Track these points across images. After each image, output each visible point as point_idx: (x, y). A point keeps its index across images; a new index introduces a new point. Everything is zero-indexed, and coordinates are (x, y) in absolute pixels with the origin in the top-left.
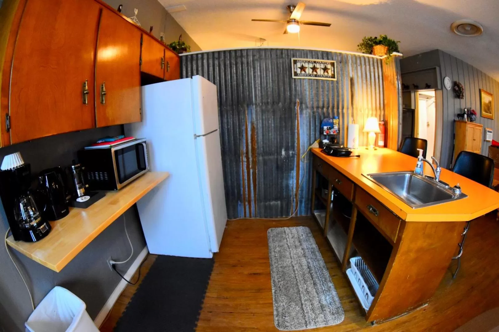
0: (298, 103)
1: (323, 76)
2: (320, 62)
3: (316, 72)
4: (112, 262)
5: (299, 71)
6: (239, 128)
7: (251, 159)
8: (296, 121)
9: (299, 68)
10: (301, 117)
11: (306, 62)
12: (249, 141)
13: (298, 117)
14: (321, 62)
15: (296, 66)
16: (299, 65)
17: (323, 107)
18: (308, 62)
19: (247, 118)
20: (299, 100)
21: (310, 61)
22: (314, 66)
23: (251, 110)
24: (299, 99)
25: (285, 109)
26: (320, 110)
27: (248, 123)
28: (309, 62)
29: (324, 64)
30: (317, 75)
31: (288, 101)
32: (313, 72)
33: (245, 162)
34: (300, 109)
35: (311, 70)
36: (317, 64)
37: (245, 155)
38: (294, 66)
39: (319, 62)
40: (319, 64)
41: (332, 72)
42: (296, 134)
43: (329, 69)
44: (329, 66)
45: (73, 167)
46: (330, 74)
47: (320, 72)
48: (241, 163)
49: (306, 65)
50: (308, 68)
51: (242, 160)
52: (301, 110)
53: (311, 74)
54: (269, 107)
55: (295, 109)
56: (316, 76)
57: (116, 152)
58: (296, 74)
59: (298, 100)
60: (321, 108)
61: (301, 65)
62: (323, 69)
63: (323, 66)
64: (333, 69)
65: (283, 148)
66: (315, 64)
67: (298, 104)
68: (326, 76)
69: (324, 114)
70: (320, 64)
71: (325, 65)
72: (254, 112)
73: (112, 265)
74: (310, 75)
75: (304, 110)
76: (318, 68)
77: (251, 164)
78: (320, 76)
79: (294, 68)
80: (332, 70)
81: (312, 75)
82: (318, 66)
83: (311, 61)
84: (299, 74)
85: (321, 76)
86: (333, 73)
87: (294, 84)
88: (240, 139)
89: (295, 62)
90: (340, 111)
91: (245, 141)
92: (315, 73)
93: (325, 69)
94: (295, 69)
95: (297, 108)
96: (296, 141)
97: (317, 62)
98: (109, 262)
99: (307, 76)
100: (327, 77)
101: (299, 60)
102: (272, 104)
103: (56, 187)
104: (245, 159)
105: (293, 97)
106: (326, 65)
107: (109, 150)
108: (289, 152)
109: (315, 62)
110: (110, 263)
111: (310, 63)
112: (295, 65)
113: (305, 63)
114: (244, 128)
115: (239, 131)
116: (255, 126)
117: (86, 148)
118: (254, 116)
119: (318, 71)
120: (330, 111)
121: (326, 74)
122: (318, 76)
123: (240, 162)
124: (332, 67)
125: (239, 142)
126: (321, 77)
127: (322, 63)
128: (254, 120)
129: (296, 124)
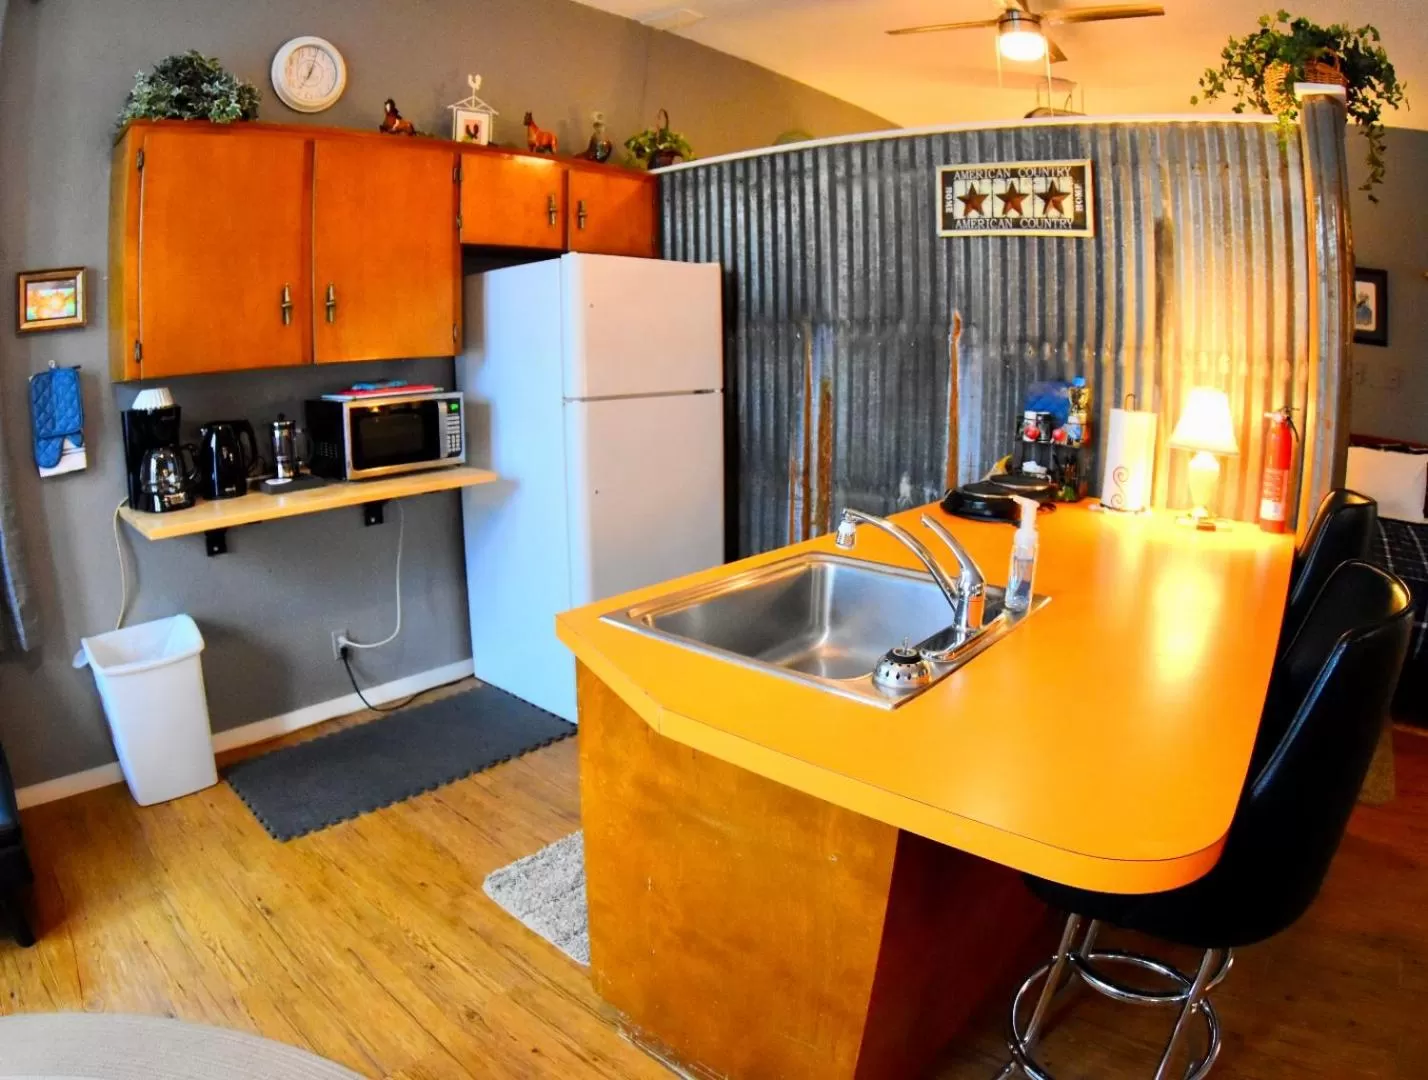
0: (958, 321)
1: (1041, 225)
2: (1034, 172)
3: (1019, 210)
4: (343, 641)
5: (959, 209)
6: (790, 394)
7: (815, 495)
8: (950, 385)
9: (960, 198)
10: (964, 372)
11: (983, 175)
12: (815, 437)
13: (955, 373)
14: (1037, 169)
15: (952, 194)
16: (960, 188)
17: (1043, 339)
18: (992, 174)
19: (811, 365)
20: (961, 313)
21: (996, 170)
22: (1012, 186)
23: (822, 340)
24: (959, 309)
25: (916, 343)
26: (1030, 352)
27: (812, 381)
28: (994, 174)
29: (1046, 176)
30: (1021, 222)
31: (925, 313)
32: (1005, 211)
33: (799, 499)
34: (961, 345)
35: (1000, 204)
36: (1023, 179)
37: (801, 478)
38: (944, 194)
39: (1030, 172)
40: (1029, 179)
41: (1075, 204)
42: (947, 429)
43: (1065, 194)
44: (1065, 184)
45: (276, 424)
46: (1069, 214)
47: (1032, 208)
48: (789, 502)
49: (983, 187)
50: (989, 198)
51: (793, 494)
52: (967, 347)
53: (998, 219)
54: (872, 334)
55: (947, 342)
56: (1016, 224)
57: (353, 411)
58: (949, 222)
59: (956, 314)
60: (1032, 343)
61: (969, 187)
62: (1041, 196)
63: (1042, 186)
64: (1079, 194)
65: (906, 473)
66: (1015, 180)
67: (958, 328)
68: (1053, 224)
69: (1043, 365)
70: (1033, 177)
71: (1050, 179)
72: (829, 347)
73: (341, 646)
74: (996, 224)
75: (975, 349)
76: (1025, 195)
77: (814, 508)
78: (1032, 223)
79: (944, 202)
80: (1074, 197)
81: (1001, 221)
82: (1023, 185)
83: (1002, 171)
84: (961, 220)
85: (1036, 223)
86: (1079, 208)
87: (945, 256)
88: (790, 429)
89: (949, 179)
90: (1107, 355)
91: (802, 435)
92: (1013, 214)
93: (1051, 197)
94: (949, 204)
95: (955, 341)
96: (946, 454)
97: (1023, 173)
98: (337, 637)
99: (985, 225)
100: (1055, 225)
101: (960, 172)
102: (879, 323)
103: (228, 456)
104: (799, 492)
105: (943, 301)
106: (1055, 179)
107: (339, 406)
108: (922, 491)
109: (1014, 173)
110: (337, 643)
111: (999, 177)
112: (949, 190)
113: (980, 179)
114: (801, 395)
115: (790, 403)
116: (831, 392)
117: (324, 396)
118: (830, 360)
119: (1025, 204)
120: (1068, 357)
121: (1053, 213)
122: (1025, 223)
123: (786, 499)
124: (1077, 186)
125: (789, 436)
126: (1036, 228)
127: (1039, 173)
128: (828, 370)
129: (949, 395)
